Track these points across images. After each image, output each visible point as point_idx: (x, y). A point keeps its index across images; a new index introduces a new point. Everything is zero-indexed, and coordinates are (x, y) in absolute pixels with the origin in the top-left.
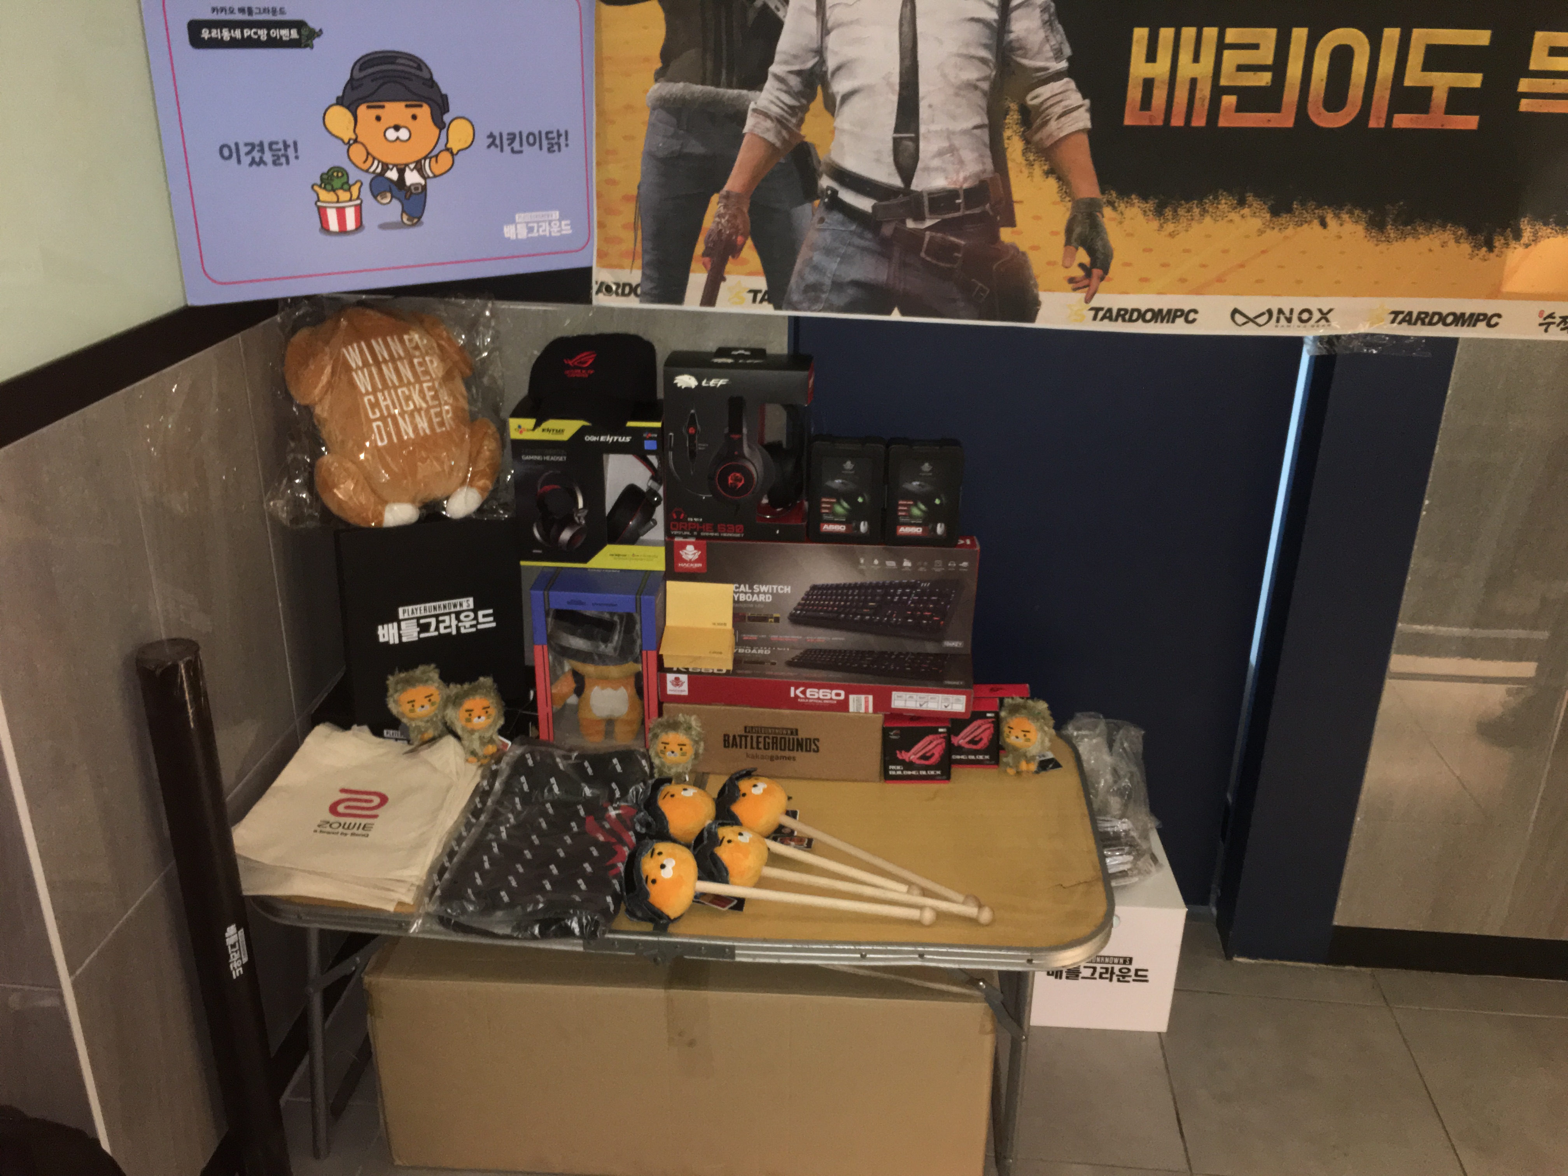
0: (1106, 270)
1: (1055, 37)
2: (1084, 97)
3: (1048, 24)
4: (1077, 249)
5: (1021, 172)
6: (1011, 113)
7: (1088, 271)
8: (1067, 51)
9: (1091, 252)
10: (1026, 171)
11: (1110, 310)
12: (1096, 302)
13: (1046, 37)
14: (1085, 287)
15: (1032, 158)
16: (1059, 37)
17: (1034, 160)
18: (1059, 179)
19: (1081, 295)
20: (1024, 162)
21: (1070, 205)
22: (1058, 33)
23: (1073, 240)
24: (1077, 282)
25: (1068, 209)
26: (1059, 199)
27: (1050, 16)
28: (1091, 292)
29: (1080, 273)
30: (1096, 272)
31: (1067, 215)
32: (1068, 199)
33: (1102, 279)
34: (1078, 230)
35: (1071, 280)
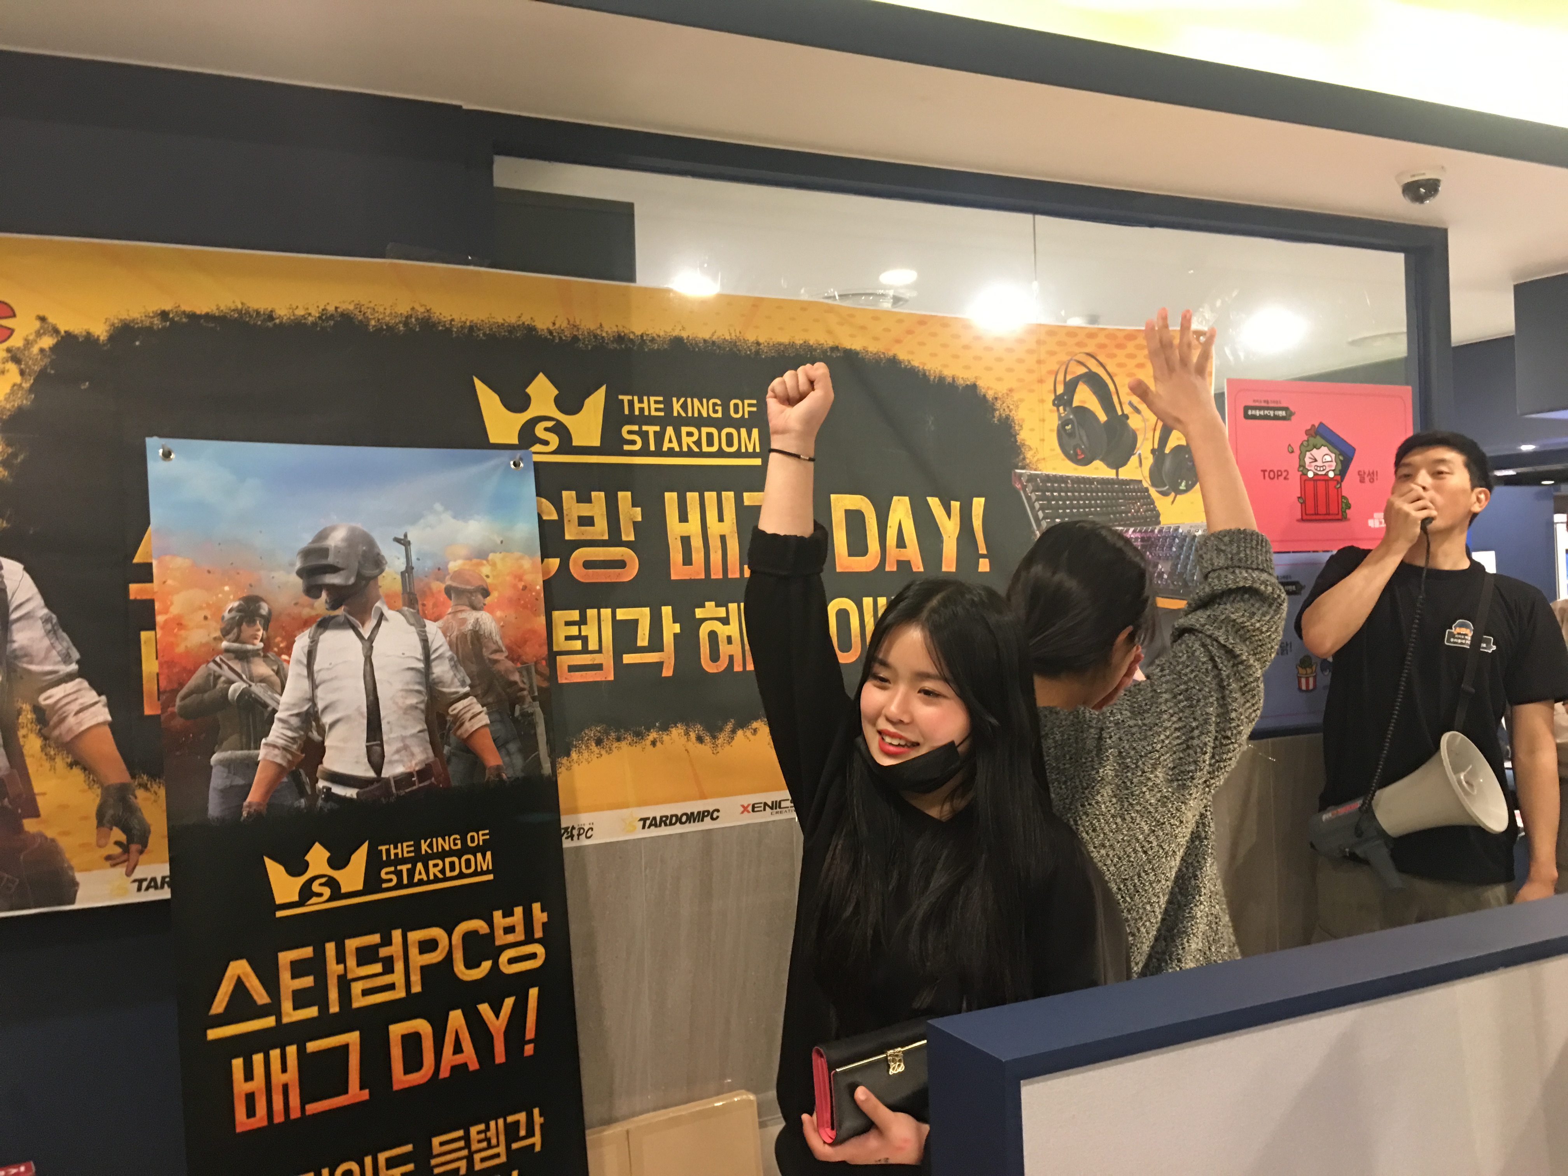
0: (144, 844)
1: (61, 644)
2: (100, 694)
3: (51, 633)
4: (111, 829)
5: (41, 766)
6: (24, 713)
7: (125, 848)
8: (76, 655)
9: (126, 830)
10: (47, 765)
11: (154, 880)
12: (138, 874)
13: (52, 644)
14: (124, 861)
15: (52, 753)
16: (65, 644)
17: (55, 754)
18: (85, 769)
19: (121, 870)
20: (44, 757)
21: (99, 791)
22: (63, 639)
23: (105, 821)
24: (114, 859)
25: (97, 796)
26: (87, 787)
27: (53, 626)
28: (132, 865)
29: (118, 850)
30: (134, 847)
31: (98, 801)
32: (96, 786)
33: (141, 852)
34: (111, 812)
35: (108, 858)
